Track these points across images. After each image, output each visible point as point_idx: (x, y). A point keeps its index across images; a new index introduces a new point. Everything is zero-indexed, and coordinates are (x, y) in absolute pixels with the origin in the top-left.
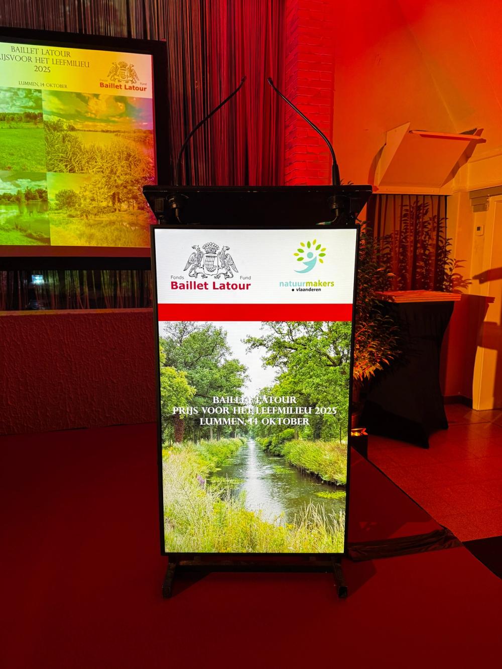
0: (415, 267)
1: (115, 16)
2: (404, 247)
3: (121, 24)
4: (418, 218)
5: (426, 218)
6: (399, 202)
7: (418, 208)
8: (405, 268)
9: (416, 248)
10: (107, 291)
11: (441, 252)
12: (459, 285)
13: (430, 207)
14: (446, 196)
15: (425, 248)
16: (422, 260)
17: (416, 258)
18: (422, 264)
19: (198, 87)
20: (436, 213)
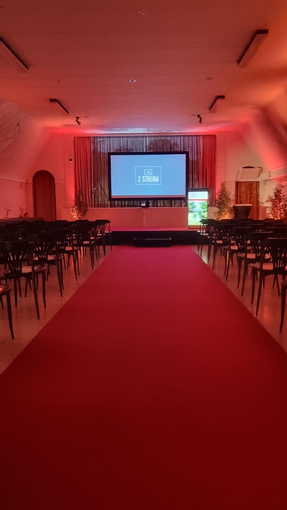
0: (250, 199)
1: (178, 146)
2: (247, 194)
3: (179, 147)
4: (251, 187)
5: (253, 187)
6: (245, 183)
7: (251, 184)
8: (247, 200)
9: (250, 194)
10: (173, 205)
11: (257, 195)
12: (261, 204)
13: (254, 184)
14: (259, 182)
15: (253, 194)
16: (253, 198)
17: (251, 197)
18: (252, 198)
19: (196, 158)
20: (256, 185)
